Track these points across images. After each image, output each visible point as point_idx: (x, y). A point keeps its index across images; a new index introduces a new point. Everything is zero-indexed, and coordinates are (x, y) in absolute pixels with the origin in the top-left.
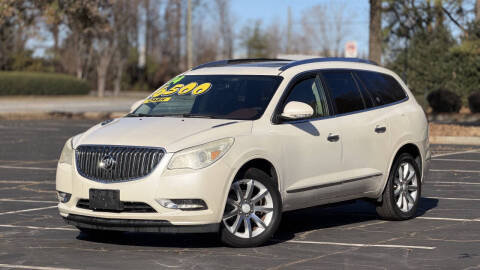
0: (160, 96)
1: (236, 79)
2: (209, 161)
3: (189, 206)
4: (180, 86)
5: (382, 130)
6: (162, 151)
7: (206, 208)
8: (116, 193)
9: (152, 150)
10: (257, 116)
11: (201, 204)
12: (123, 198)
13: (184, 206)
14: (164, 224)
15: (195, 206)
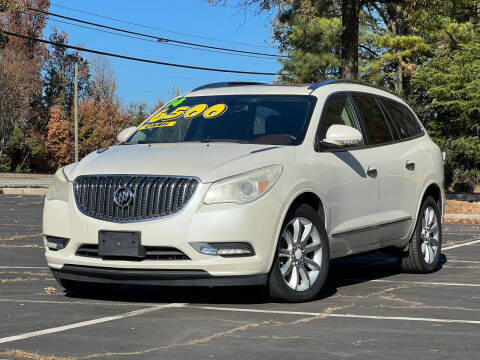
0: (160, 121)
1: (255, 100)
2: (255, 194)
3: (232, 252)
4: (185, 108)
5: (411, 166)
6: (194, 181)
7: (253, 253)
8: (137, 235)
9: (182, 180)
10: (298, 141)
11: (247, 249)
12: (146, 241)
13: (224, 252)
14: (202, 275)
15: (239, 251)
